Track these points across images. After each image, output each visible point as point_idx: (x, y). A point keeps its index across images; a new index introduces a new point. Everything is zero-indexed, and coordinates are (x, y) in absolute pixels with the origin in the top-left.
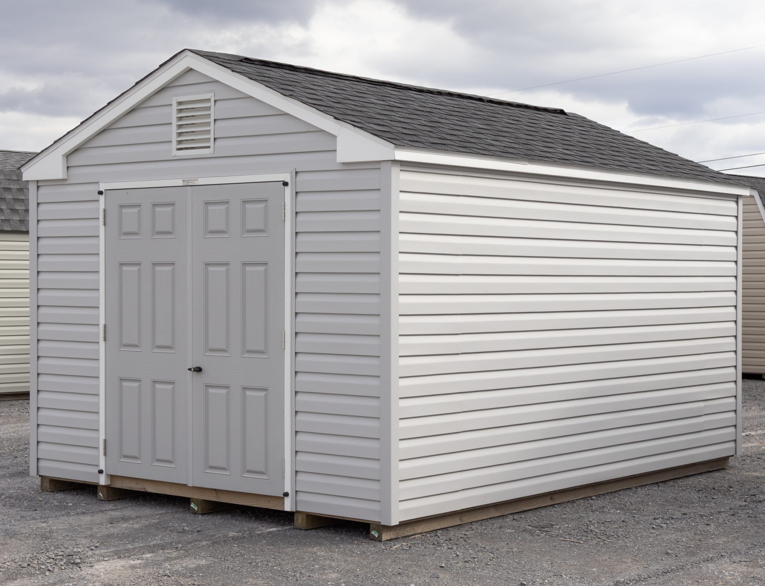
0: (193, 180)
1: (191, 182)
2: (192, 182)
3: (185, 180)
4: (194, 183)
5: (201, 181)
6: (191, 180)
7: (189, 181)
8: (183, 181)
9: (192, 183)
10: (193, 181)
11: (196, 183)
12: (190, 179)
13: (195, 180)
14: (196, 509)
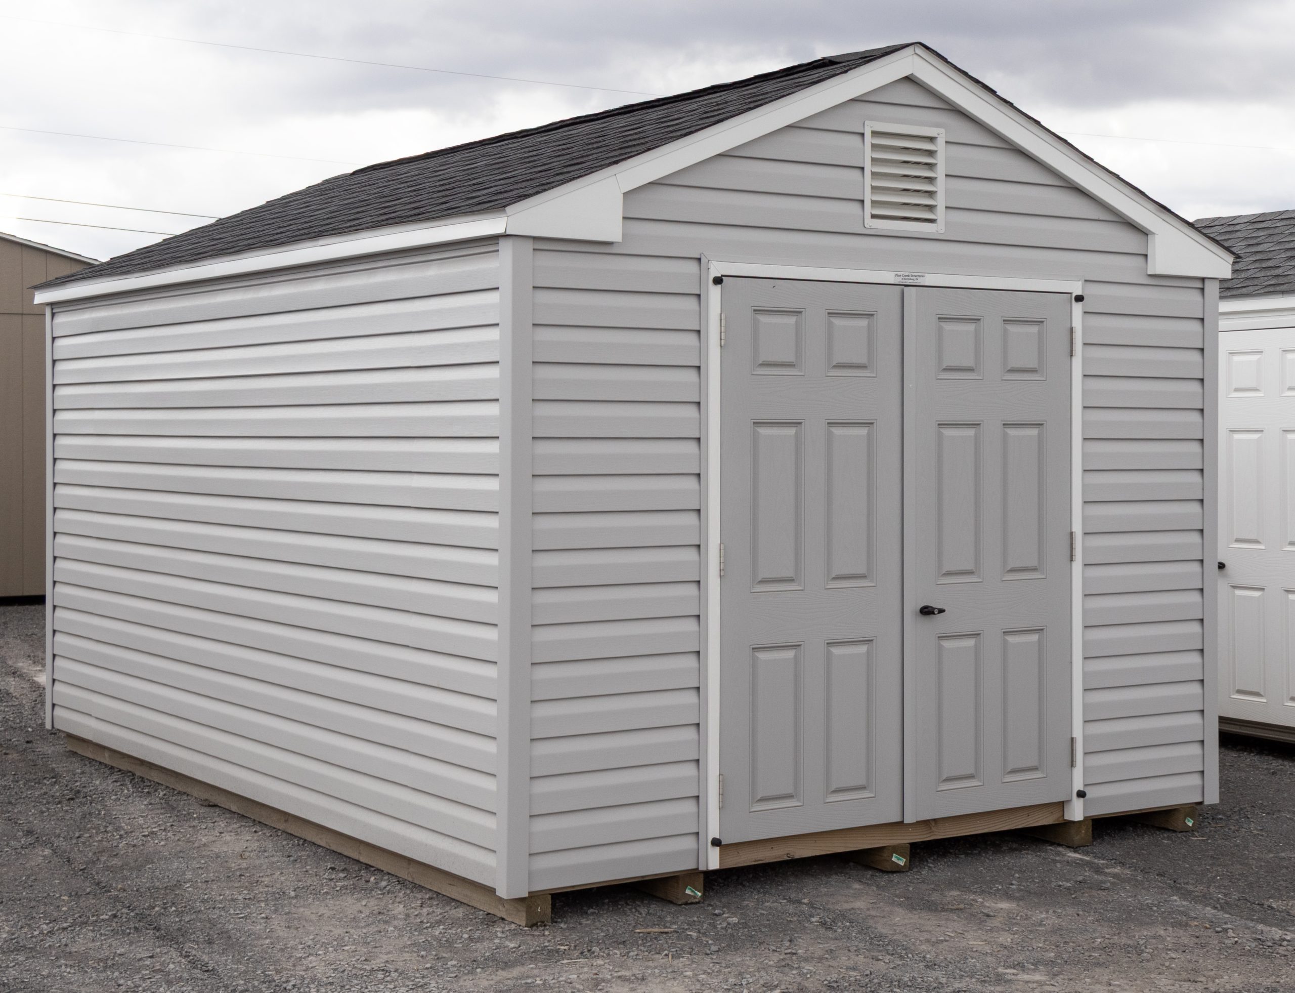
0: (916, 276)
1: (910, 279)
2: (913, 279)
3: (899, 273)
4: (916, 281)
5: (929, 280)
6: (912, 276)
7: (906, 278)
8: (896, 275)
9: (912, 281)
10: (915, 278)
11: (921, 281)
12: (910, 274)
13: (920, 276)
14: (902, 863)
